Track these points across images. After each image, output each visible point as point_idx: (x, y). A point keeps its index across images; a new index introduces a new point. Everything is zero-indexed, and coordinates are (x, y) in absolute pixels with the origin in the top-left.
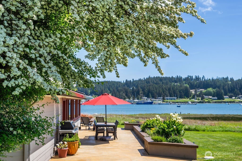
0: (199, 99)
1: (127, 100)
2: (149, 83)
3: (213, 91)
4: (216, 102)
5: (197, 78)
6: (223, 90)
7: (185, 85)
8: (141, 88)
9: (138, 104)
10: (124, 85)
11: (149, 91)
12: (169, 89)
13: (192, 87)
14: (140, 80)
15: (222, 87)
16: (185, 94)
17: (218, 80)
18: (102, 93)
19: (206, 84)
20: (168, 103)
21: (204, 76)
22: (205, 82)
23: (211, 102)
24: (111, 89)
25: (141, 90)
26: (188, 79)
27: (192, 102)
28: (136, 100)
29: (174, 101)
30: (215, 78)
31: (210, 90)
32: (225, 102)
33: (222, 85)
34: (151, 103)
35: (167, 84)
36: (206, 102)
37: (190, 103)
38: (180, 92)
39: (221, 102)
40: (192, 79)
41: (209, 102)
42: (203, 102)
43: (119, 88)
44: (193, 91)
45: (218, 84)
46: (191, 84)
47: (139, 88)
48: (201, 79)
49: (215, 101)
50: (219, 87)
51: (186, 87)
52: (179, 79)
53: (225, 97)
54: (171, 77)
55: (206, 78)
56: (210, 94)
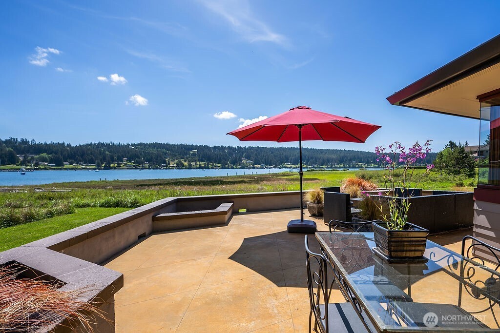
0: (31, 166)
3: (49, 157)
4: (54, 169)
5: (24, 142)
6: (62, 154)
7: (7, 149)
13: (19, 151)
15: (60, 153)
16: (10, 159)
17: (52, 145)
19: (38, 149)
21: (33, 140)
22: (37, 147)
23: (48, 168)
26: (11, 142)
27: (26, 169)
30: (48, 142)
31: (45, 155)
32: (66, 169)
33: (60, 150)
36: (41, 169)
39: (61, 169)
40: (16, 142)
41: (45, 169)
42: (37, 169)
44: (21, 157)
45: (54, 149)
46: (16, 148)
48: (30, 142)
49: (54, 167)
50: (56, 153)
51: (10, 151)
53: (64, 163)
55: (37, 142)
56: (44, 160)
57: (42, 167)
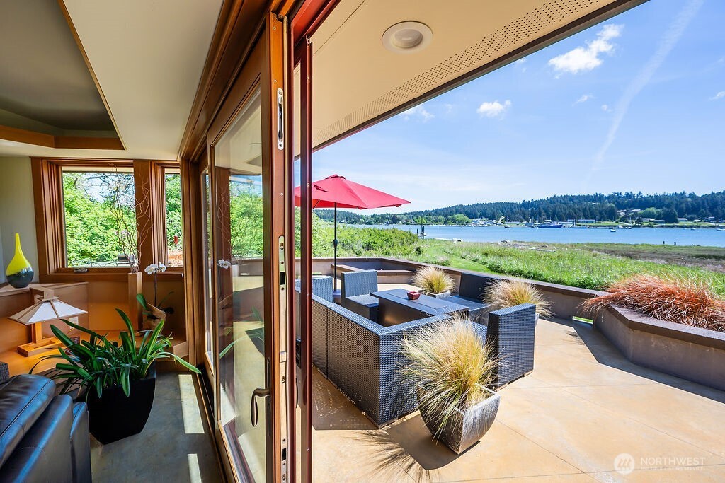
0: (632, 223)
1: (525, 222)
2: (554, 202)
3: (658, 212)
4: (663, 226)
5: (629, 196)
6: (677, 208)
7: (609, 205)
8: (544, 209)
9: (540, 227)
10: (521, 207)
11: (555, 213)
12: (584, 210)
13: (621, 206)
14: (541, 200)
15: (674, 206)
16: (610, 215)
17: (666, 197)
18: (493, 217)
19: (644, 203)
20: (584, 227)
21: (640, 193)
22: (643, 200)
23: (654, 225)
24: (504, 211)
25: (543, 211)
26: (614, 198)
27: (623, 226)
28: (537, 223)
29: (593, 224)
30: (660, 193)
31: (652, 210)
32: (680, 227)
33: (675, 202)
34: (560, 227)
35: (580, 203)
36: (644, 226)
37: (620, 226)
38: (601, 213)
39: (672, 227)
40: (619, 197)
41: (650, 226)
42: (639, 226)
43: (514, 210)
44: (622, 213)
45: (667, 202)
46: (618, 203)
47: (541, 209)
48: (636, 196)
49: (660, 225)
50: (668, 206)
51: (611, 207)
52: (599, 198)
53: (679, 219)
54: (586, 195)
55: (645, 195)
56: (651, 215)
57: (645, 224)
